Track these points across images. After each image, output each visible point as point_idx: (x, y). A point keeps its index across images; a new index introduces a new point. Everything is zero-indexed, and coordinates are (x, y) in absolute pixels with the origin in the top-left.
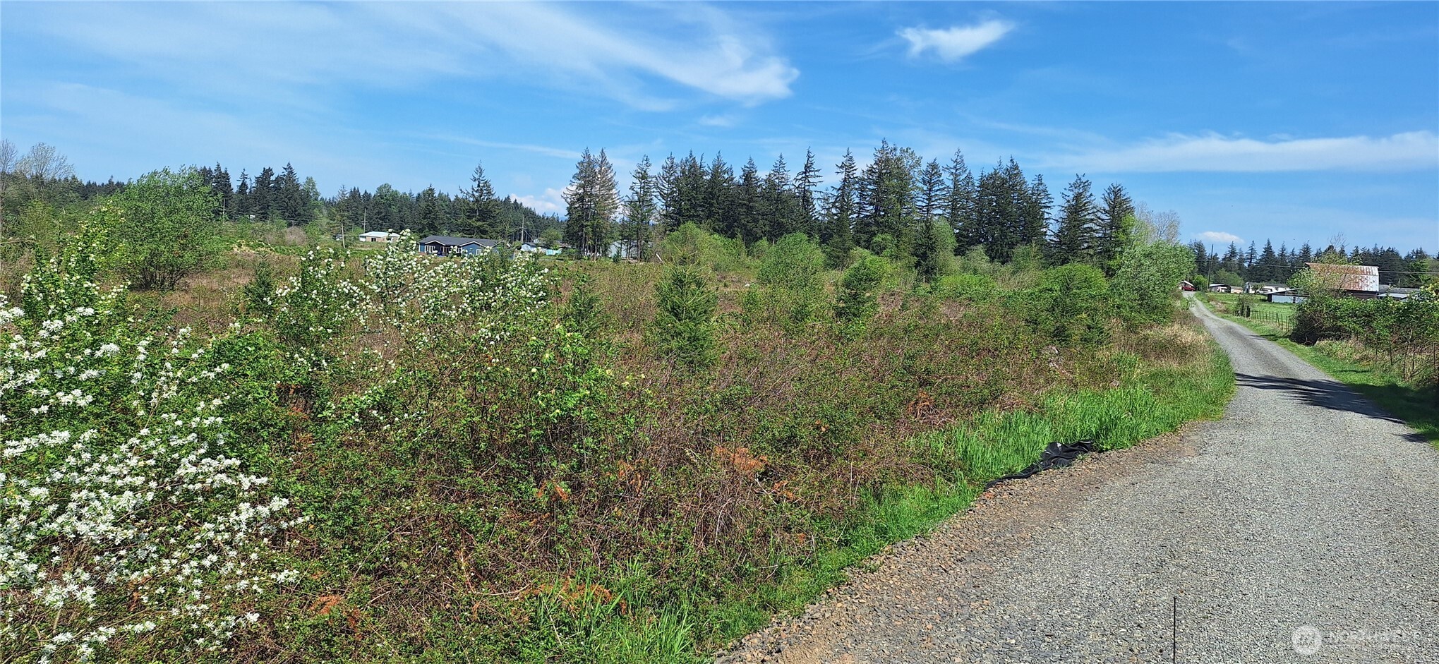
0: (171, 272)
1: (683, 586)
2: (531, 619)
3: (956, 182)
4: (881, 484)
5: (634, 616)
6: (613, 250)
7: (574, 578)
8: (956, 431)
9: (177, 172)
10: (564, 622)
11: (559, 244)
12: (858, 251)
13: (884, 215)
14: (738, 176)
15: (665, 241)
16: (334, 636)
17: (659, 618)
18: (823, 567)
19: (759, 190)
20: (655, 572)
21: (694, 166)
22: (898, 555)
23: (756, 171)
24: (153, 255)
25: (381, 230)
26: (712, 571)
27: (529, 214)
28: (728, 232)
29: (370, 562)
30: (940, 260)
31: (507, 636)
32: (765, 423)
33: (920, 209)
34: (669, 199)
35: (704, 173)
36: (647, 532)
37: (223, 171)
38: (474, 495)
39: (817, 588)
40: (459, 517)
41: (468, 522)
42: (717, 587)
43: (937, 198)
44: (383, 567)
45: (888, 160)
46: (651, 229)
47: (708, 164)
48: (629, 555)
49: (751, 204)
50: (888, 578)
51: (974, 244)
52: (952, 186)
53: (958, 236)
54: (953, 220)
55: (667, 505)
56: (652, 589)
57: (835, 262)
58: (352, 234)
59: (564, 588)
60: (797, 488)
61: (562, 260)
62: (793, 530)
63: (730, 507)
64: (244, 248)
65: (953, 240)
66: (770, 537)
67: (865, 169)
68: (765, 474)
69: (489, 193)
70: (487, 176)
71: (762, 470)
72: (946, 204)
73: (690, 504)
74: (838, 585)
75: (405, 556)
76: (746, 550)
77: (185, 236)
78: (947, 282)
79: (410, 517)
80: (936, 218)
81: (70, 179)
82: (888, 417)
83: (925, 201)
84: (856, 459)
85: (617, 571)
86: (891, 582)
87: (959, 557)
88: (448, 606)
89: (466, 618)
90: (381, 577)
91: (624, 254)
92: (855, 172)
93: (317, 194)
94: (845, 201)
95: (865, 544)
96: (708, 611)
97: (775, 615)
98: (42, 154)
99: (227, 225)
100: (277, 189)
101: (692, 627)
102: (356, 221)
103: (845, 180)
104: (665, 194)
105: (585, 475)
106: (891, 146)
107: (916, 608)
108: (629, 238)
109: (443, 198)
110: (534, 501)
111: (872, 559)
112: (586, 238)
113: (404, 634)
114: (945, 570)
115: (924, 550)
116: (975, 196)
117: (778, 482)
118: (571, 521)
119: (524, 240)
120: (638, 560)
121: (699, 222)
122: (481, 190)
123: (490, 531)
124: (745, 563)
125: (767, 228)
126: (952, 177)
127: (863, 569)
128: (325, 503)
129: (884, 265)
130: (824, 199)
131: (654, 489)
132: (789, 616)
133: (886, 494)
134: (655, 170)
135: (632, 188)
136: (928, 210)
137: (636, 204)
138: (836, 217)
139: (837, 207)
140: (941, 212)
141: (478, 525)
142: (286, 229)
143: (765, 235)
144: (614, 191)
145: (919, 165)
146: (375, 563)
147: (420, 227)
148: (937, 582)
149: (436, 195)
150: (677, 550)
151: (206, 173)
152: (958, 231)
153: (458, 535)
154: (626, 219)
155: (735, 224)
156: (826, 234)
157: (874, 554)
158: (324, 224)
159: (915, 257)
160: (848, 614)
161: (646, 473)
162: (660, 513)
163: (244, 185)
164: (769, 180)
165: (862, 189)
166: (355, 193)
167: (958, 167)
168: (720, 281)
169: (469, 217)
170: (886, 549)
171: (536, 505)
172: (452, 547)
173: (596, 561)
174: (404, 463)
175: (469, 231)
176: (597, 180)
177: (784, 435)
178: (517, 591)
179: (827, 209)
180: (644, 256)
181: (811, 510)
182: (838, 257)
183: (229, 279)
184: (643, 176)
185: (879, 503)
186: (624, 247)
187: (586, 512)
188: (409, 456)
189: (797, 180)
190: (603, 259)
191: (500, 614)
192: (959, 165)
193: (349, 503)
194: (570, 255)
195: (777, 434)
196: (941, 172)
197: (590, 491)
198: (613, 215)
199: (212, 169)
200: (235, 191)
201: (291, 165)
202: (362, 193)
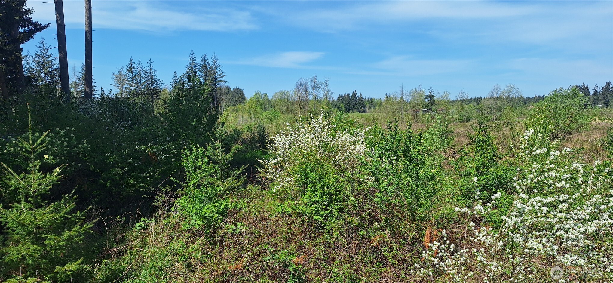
0: (565, 133)
9: (567, 89)
37: (586, 86)
64: (597, 120)
77: (571, 117)
81: (520, 96)
98: (510, 88)
99: (590, 110)
151: (578, 87)
163: (596, 91)
183: (591, 135)
199: (581, 86)
200: (591, 95)
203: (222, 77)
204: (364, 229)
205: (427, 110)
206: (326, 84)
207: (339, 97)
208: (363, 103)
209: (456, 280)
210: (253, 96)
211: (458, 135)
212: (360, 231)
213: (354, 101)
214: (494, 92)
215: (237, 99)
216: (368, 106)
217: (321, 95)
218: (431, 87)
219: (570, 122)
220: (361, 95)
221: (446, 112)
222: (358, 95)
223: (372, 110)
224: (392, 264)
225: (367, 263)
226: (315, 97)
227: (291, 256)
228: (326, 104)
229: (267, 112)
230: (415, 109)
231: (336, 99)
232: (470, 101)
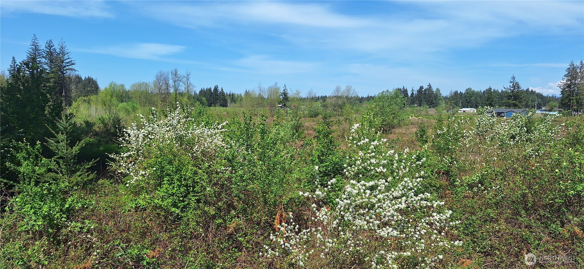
0: (390, 127)
9: (391, 91)
11: (557, 108)
24: (383, 121)
25: (467, 107)
27: (540, 96)
37: (405, 89)
58: (455, 110)
61: (559, 117)
64: (413, 117)
69: (518, 87)
70: (517, 80)
77: (394, 114)
81: (356, 96)
90: (487, 255)
93: (441, 94)
98: (348, 89)
99: (408, 109)
100: (425, 94)
102: (456, 104)
109: (496, 92)
112: (572, 105)
119: (537, 108)
122: (515, 86)
142: (428, 109)
147: (485, 105)
149: (492, 91)
151: (399, 90)
158: (443, 106)
163: (413, 93)
166: (456, 93)
169: (509, 99)
175: (508, 106)
183: (409, 129)
194: (563, 114)
199: (402, 89)
200: (409, 96)
201: (430, 84)
202: (459, 92)
203: (70, 65)
204: (220, 217)
205: (282, 106)
206: (188, 77)
207: (201, 91)
208: (225, 98)
209: (299, 258)
210: (108, 87)
211: (308, 128)
212: (217, 219)
213: (216, 96)
214: (336, 91)
215: (89, 89)
216: (229, 100)
217: (182, 88)
218: (285, 85)
219: (394, 118)
220: (222, 90)
221: (297, 108)
222: (220, 89)
223: (233, 104)
224: (246, 248)
225: (223, 249)
226: (176, 90)
227: (144, 250)
228: (188, 97)
229: (124, 104)
230: (272, 106)
231: (198, 92)
232: (317, 99)
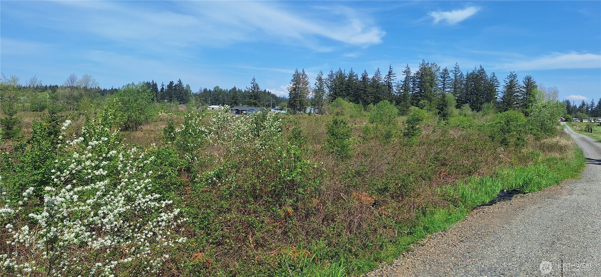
0: (136, 123)
1: (341, 251)
2: (279, 263)
3: (456, 76)
4: (425, 208)
5: (321, 263)
6: (308, 110)
7: (296, 247)
8: (458, 185)
9: (137, 84)
10: (292, 265)
11: (286, 108)
12: (413, 108)
13: (424, 92)
14: (360, 78)
15: (329, 106)
16: (201, 269)
17: (331, 264)
18: (401, 243)
19: (369, 83)
20: (329, 245)
21: (341, 74)
22: (434, 239)
23: (368, 75)
24: (129, 117)
25: (216, 105)
26: (353, 245)
27: (274, 96)
28: (356, 101)
29: (214, 239)
30: (450, 111)
31: (269, 270)
32: (374, 182)
33: (440, 89)
34: (331, 88)
35: (346, 77)
36: (325, 228)
37: (155, 83)
38: (255, 212)
39: (399, 252)
40: (249, 221)
41: (252, 223)
42: (355, 251)
43: (447, 84)
44: (219, 241)
45: (425, 68)
46: (323, 101)
47: (347, 73)
48: (318, 237)
49: (366, 89)
50: (430, 249)
51: (464, 104)
52: (454, 79)
53: (457, 100)
54: (455, 93)
55: (333, 217)
56: (328, 252)
57: (402, 113)
58: (204, 107)
59: (292, 251)
60: (388, 210)
61: (287, 115)
62: (387, 228)
63: (361, 218)
64: (163, 113)
65: (455, 101)
66: (377, 231)
67: (415, 72)
68: (375, 204)
69: (258, 88)
70: (257, 81)
71: (373, 202)
72: (452, 86)
73: (343, 216)
74: (408, 251)
75: (228, 237)
76: (367, 236)
77: (141, 109)
78: (452, 120)
79: (230, 221)
80: (447, 92)
81: (97, 88)
82: (428, 179)
83: (442, 85)
84: (414, 197)
85: (313, 244)
86: (431, 250)
87: (461, 240)
88: (245, 258)
89: (252, 263)
90: (219, 245)
91: (312, 112)
92: (410, 74)
93: (191, 91)
94: (406, 87)
95: (419, 234)
96: (351, 261)
97: (381, 264)
98: (87, 79)
99: (157, 104)
101: (345, 268)
102: (206, 101)
103: (406, 78)
104: (329, 86)
105: (299, 204)
106: (426, 62)
107: (442, 261)
108: (314, 105)
109: (240, 91)
110: (279, 215)
111: (422, 240)
112: (297, 105)
113: (228, 269)
114: (455, 245)
115: (445, 237)
116: (464, 83)
117: (380, 207)
118: (294, 223)
119: (272, 107)
120: (322, 240)
121: (343, 97)
122: (255, 87)
123: (261, 227)
124: (367, 241)
125: (373, 99)
126: (454, 75)
127: (419, 245)
128: (196, 215)
129: (424, 113)
130: (397, 86)
131: (328, 210)
132: (387, 264)
133: (428, 212)
134: (325, 77)
135: (315, 84)
136: (443, 89)
137: (317, 91)
138: (403, 94)
139: (403, 89)
140: (449, 90)
141: (257, 224)
142: (179, 105)
143: (372, 102)
144: (308, 86)
145: (439, 70)
146: (216, 240)
147: (231, 103)
148: (451, 251)
149: (237, 90)
150: (338, 236)
151: (148, 84)
152: (457, 98)
153: (249, 229)
154: (313, 97)
155: (359, 98)
156: (398, 101)
157: (423, 238)
158: (194, 103)
159: (438, 110)
160: (412, 264)
161: (324, 203)
162: (330, 220)
163: (163, 88)
164: (373, 79)
165: (414, 81)
166: (205, 90)
167: (457, 70)
168: (353, 122)
169: (250, 99)
170: (428, 236)
171: (279, 216)
172: (246, 233)
173: (304, 240)
174: (227, 199)
175: (250, 104)
176: (301, 81)
177: (383, 187)
178: (273, 252)
179: (399, 90)
180: (321, 112)
181: (395, 219)
182: (404, 111)
183: (158, 125)
184: (320, 79)
185: (425, 216)
186: (313, 109)
187: (300, 219)
188: (229, 196)
189: (385, 78)
190: (304, 114)
191: (266, 261)
192: (457, 69)
193: (206, 216)
194: (290, 113)
195: (379, 187)
196: (449, 73)
197: (301, 211)
198: (308, 96)
199: (151, 83)
200: (159, 91)
201: (181, 80)
202: (208, 90)
214: (70, 81)
